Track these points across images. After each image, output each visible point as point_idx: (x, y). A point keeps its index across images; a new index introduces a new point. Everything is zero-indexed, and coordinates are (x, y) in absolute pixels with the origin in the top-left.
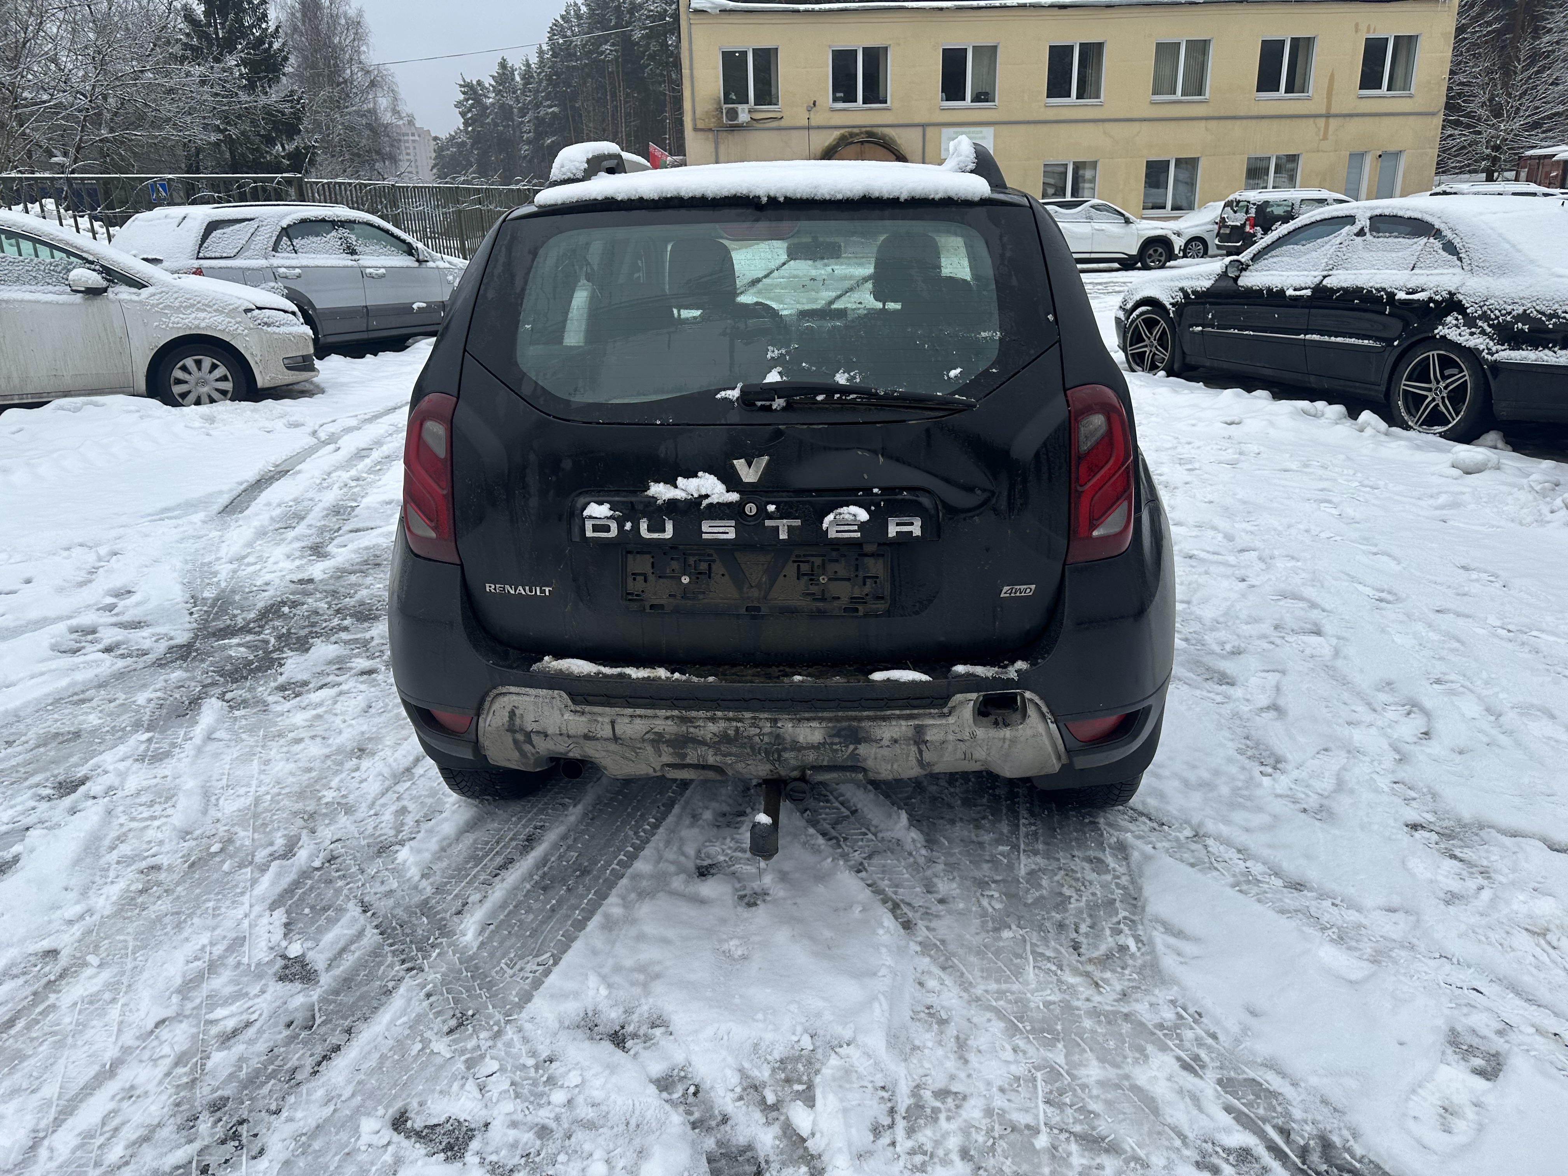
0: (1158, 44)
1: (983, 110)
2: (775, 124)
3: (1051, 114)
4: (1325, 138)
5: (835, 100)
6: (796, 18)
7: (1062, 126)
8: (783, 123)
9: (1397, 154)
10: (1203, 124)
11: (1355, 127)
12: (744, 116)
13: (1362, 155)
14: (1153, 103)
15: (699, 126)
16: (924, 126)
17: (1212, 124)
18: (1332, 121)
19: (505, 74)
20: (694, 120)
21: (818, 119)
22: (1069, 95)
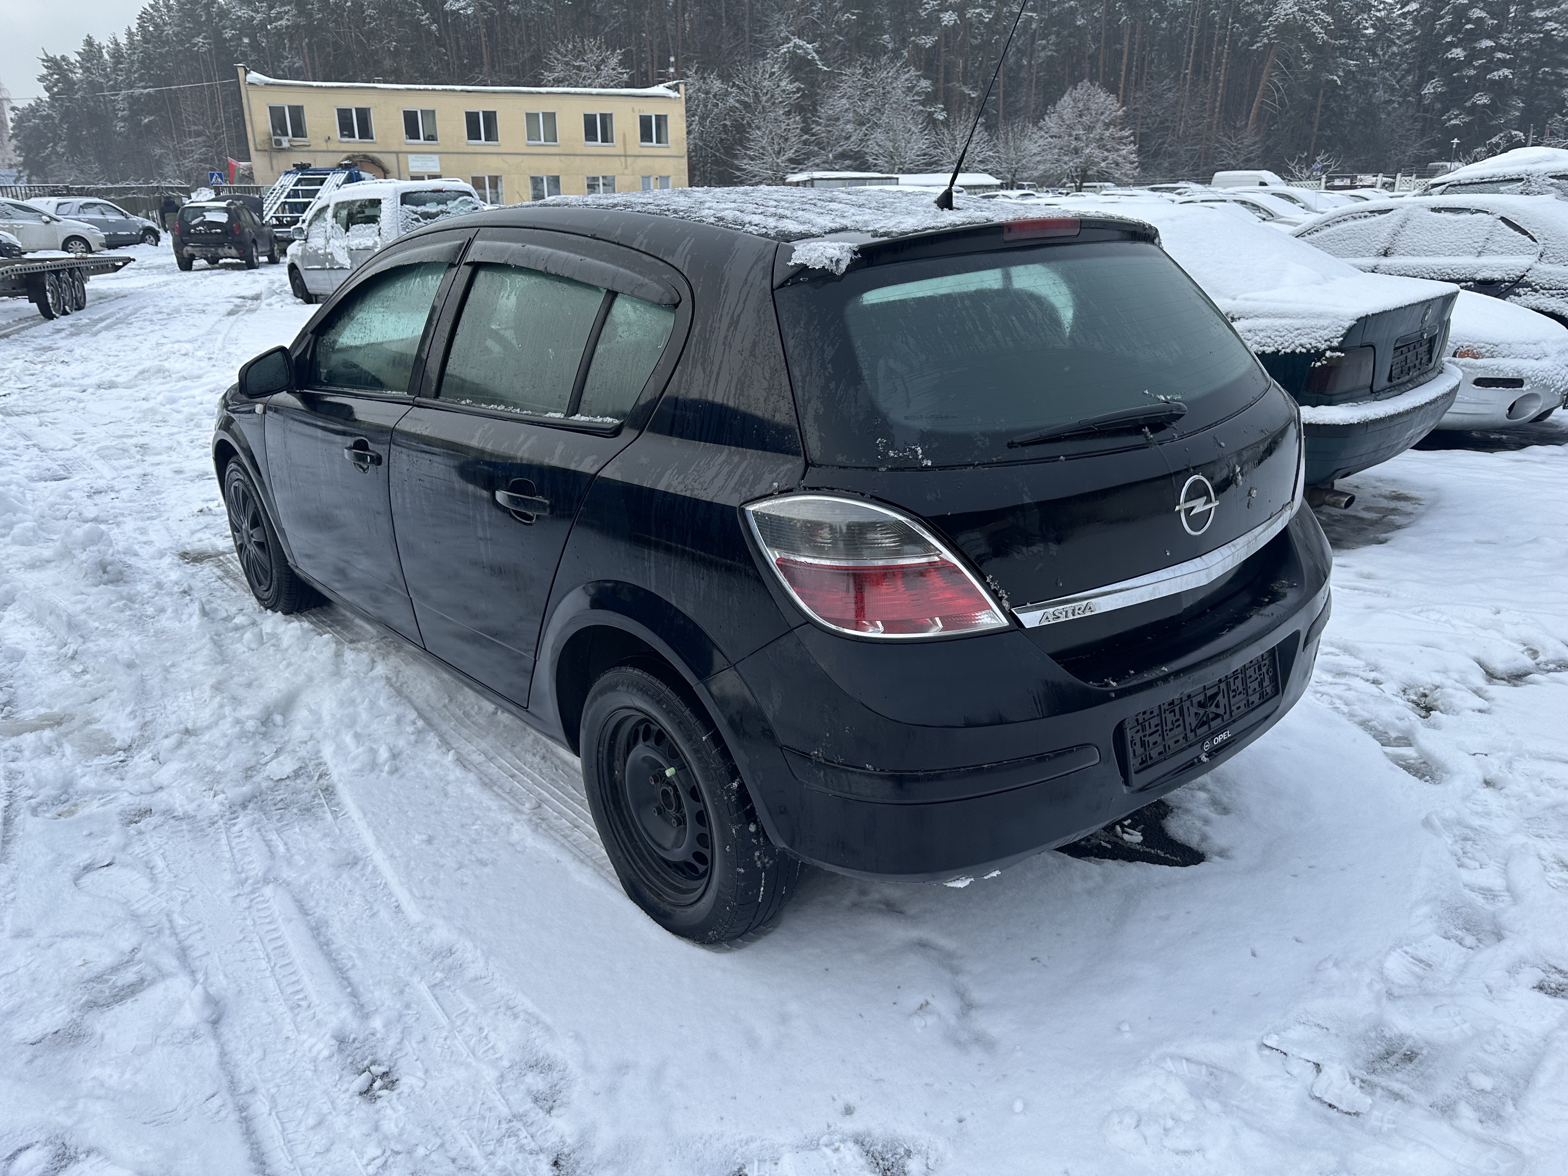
0: (527, 114)
1: (430, 146)
2: (306, 149)
3: (470, 149)
4: (626, 168)
5: (342, 135)
6: (312, 90)
7: (477, 155)
8: (310, 148)
9: (668, 177)
10: (558, 157)
11: (641, 162)
12: (286, 144)
13: (649, 177)
14: (528, 145)
15: (259, 148)
16: (397, 153)
18: (629, 159)
19: (91, 51)
20: (255, 145)
21: (333, 146)
22: (480, 139)
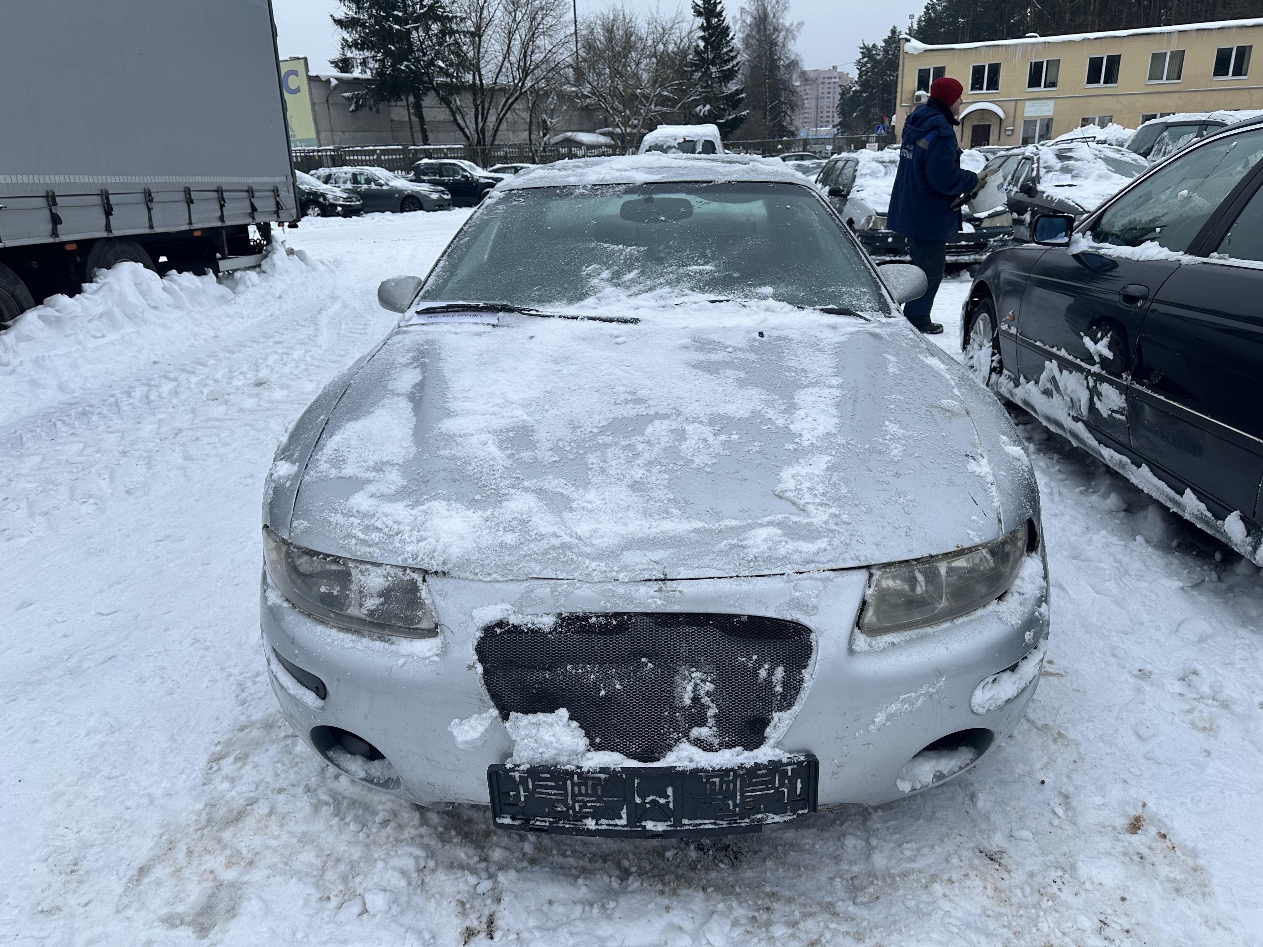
0: (1153, 54)
1: (1048, 92)
3: (1087, 93)
5: (973, 89)
7: (1094, 98)
10: (1177, 94)
14: (1148, 85)
15: (904, 104)
16: (1016, 101)
17: (1182, 95)
20: (901, 101)
22: (1099, 82)
